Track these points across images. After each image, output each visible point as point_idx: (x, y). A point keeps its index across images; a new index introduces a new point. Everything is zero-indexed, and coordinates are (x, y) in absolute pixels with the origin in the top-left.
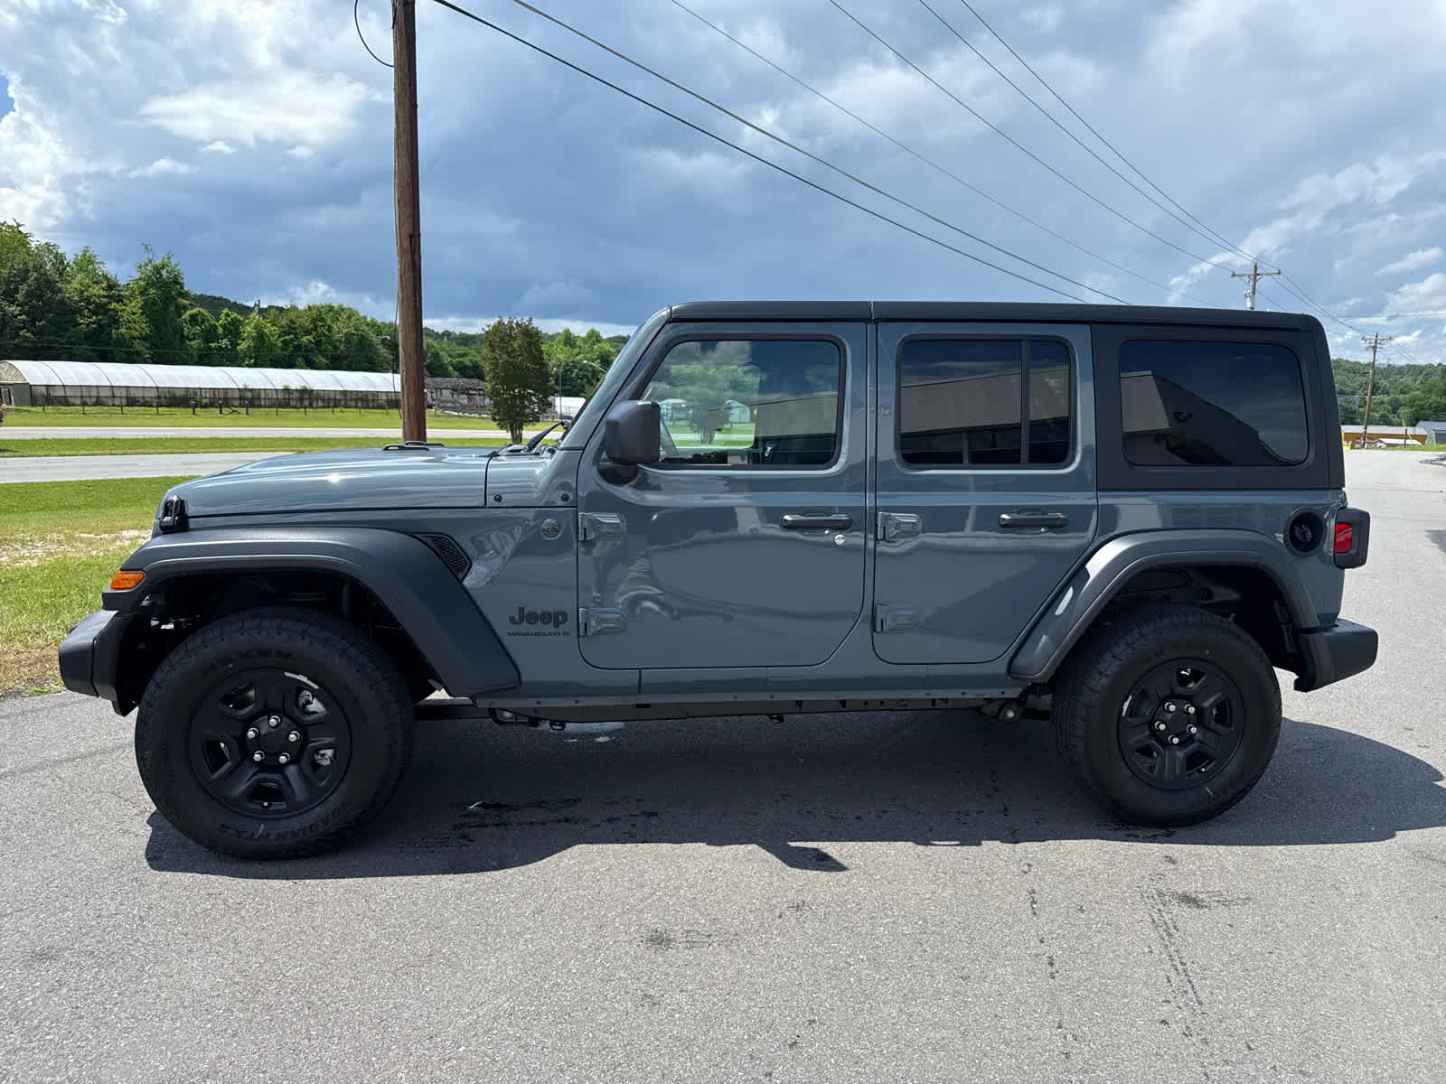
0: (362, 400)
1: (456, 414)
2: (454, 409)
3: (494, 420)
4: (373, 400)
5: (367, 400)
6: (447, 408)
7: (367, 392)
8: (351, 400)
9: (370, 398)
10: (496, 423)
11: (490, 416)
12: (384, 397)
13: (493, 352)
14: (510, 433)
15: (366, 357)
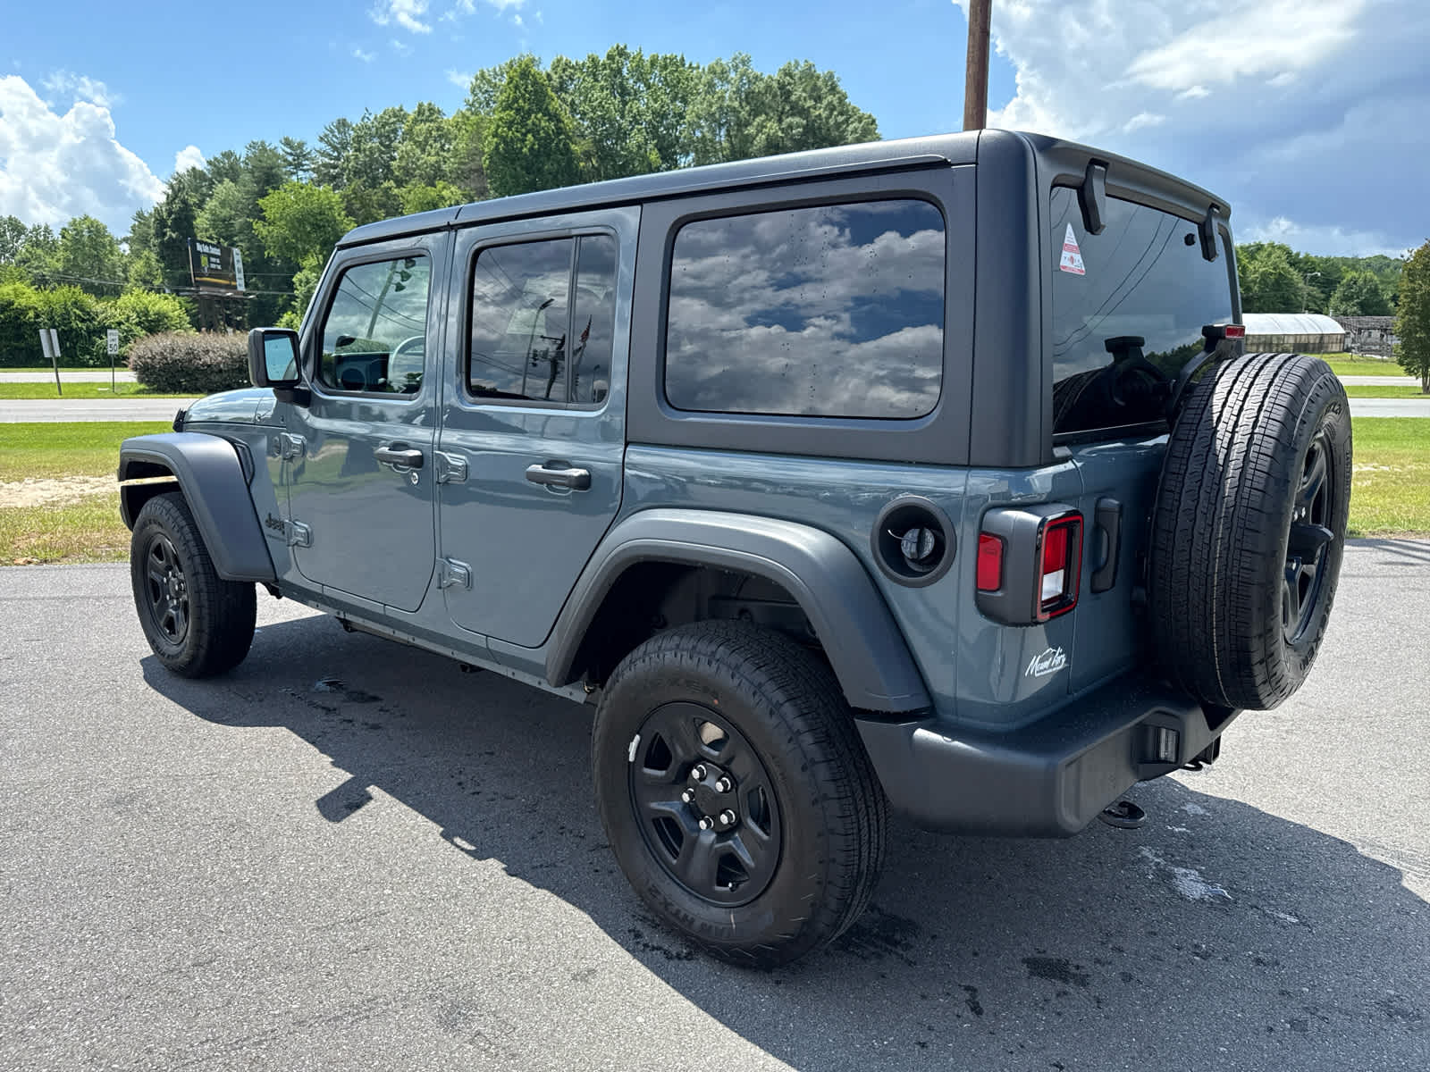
0: (1265, 344)
1: (1380, 357)
2: (1378, 353)
3: (1401, 363)
4: (1277, 345)
5: (1271, 344)
6: (1369, 351)
7: (1272, 336)
8: (1252, 344)
9: (1275, 342)
10: (1404, 368)
11: (1395, 359)
12: (1292, 341)
13: (1412, 282)
14: (1420, 380)
15: (1283, 297)
